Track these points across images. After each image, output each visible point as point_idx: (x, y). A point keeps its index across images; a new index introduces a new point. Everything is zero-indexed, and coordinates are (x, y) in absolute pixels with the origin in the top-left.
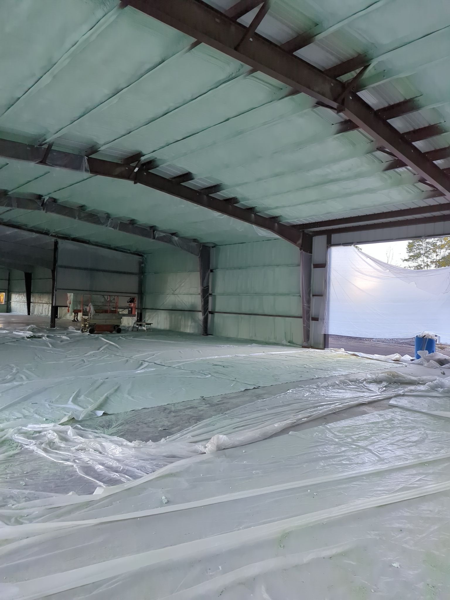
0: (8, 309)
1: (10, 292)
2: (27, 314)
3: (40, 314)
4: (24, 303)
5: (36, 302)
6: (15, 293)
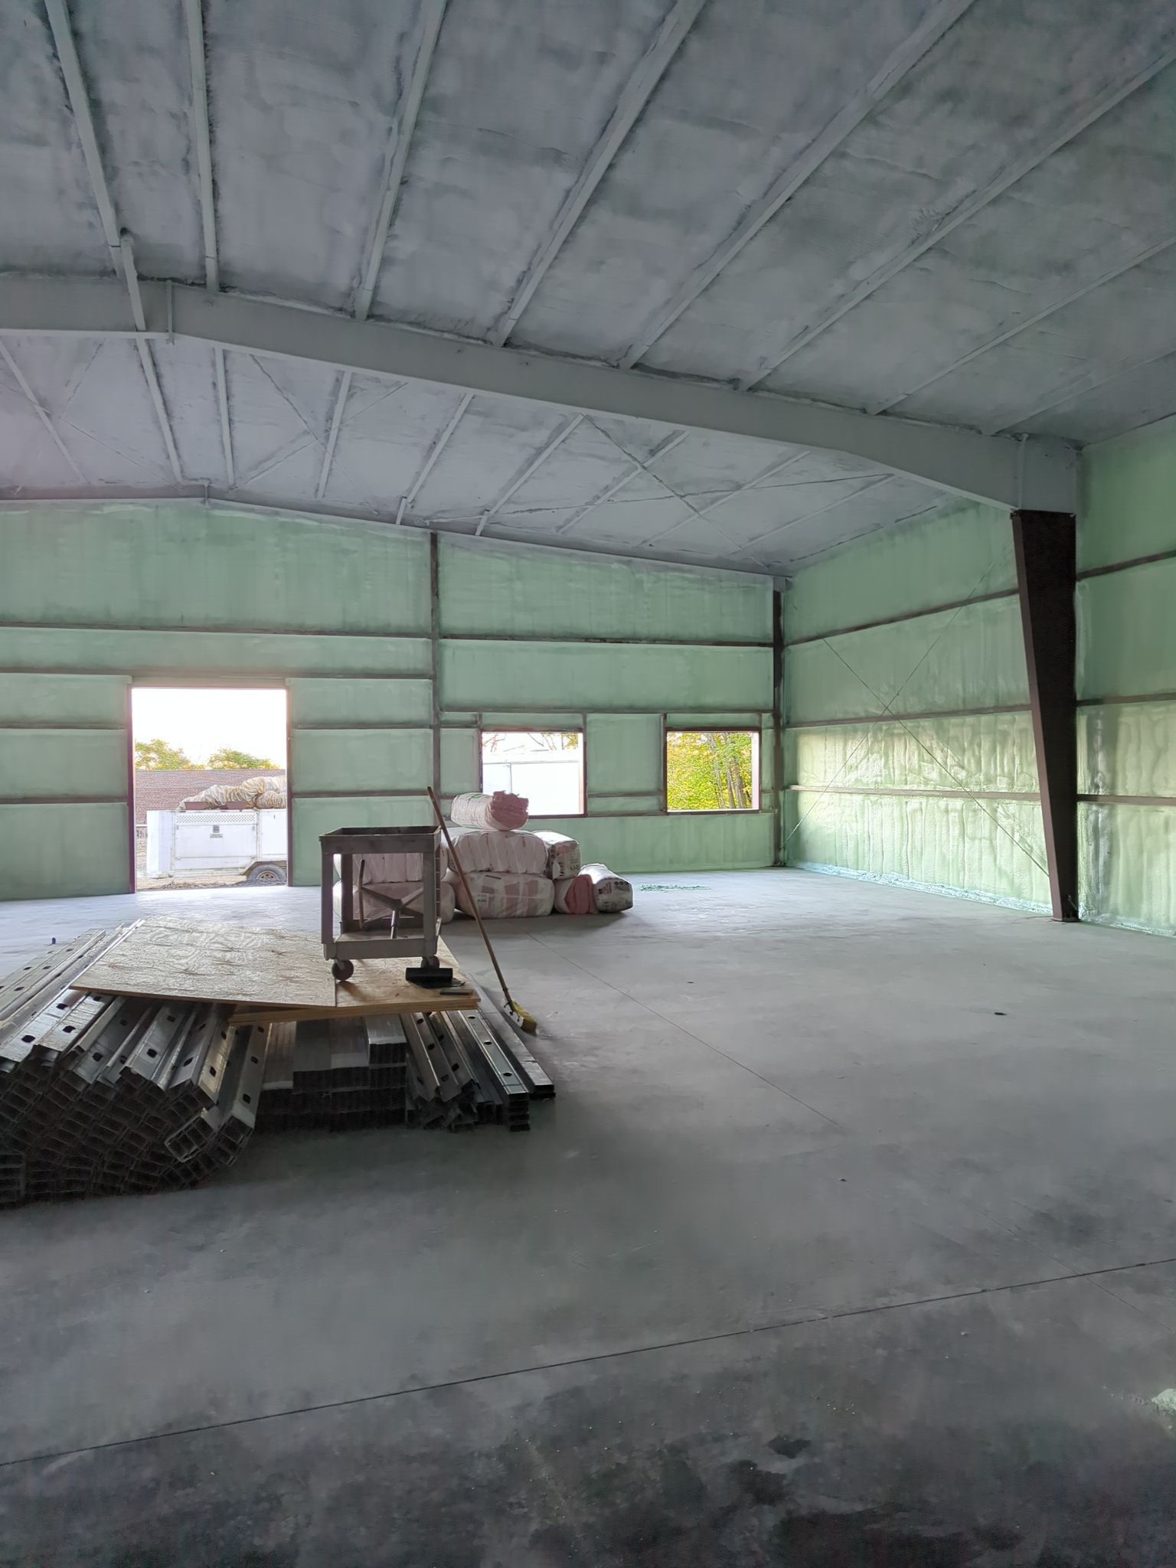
0: (784, 848)
1: (789, 724)
2: (1038, 905)
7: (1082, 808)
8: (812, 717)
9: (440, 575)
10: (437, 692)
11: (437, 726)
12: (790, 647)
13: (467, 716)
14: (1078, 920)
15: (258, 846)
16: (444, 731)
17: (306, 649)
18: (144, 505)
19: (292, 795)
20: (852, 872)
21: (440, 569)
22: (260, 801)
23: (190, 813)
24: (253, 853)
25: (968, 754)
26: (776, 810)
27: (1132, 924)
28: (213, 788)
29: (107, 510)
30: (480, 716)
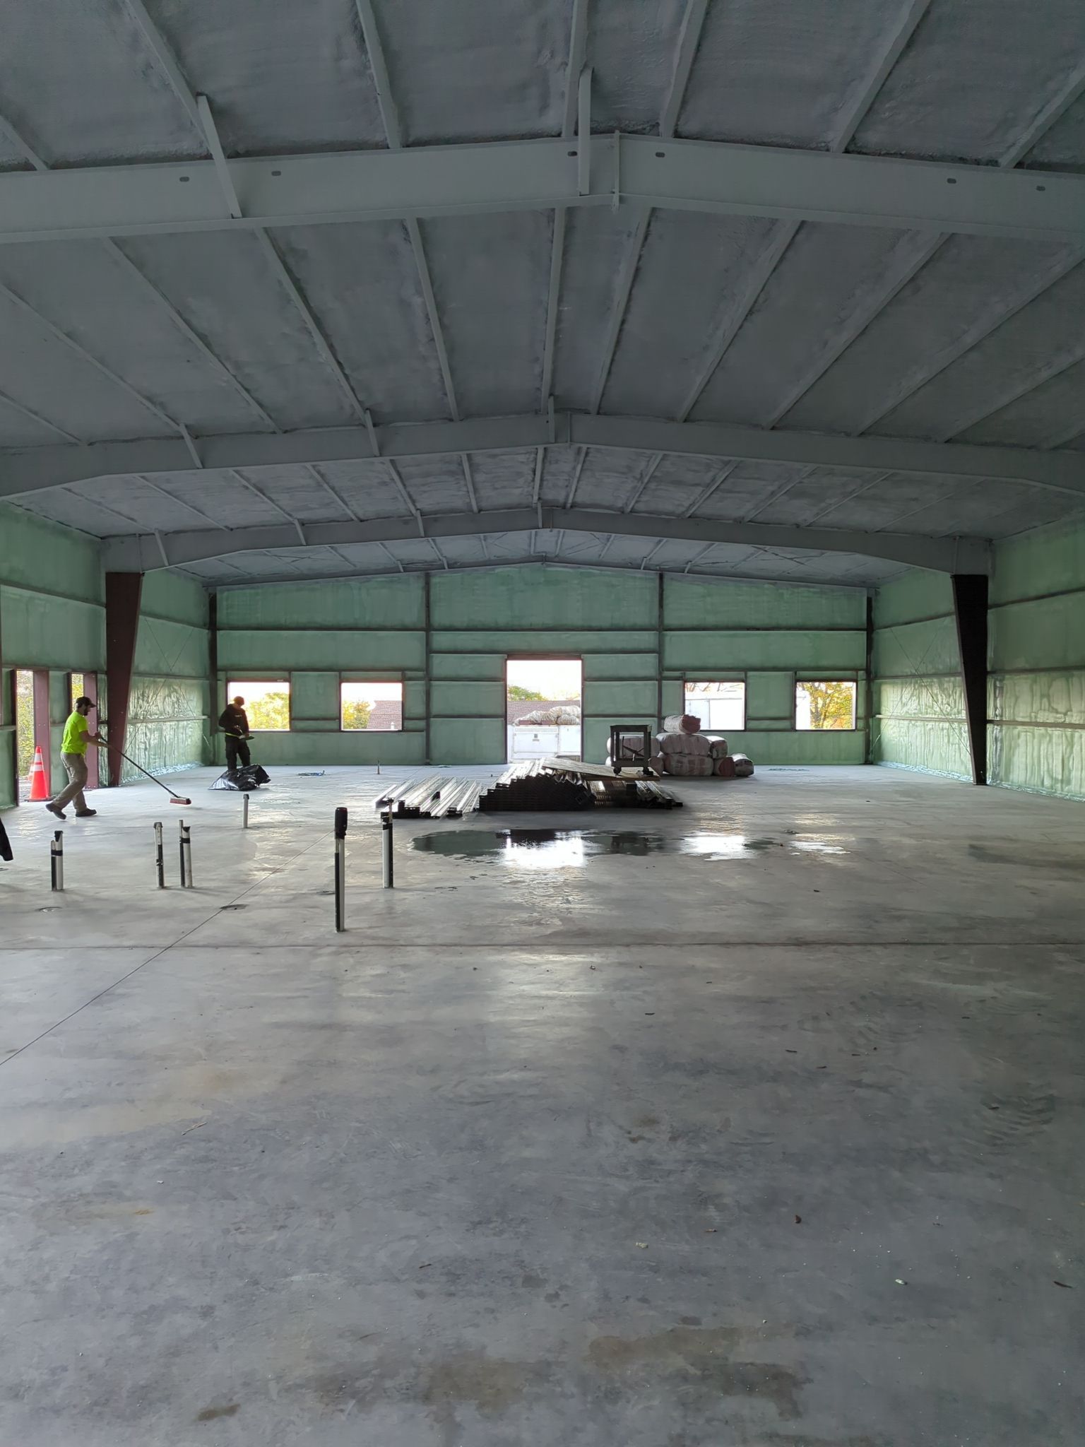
0: (872, 754)
1: (876, 677)
2: (970, 777)
3: (1047, 782)
4: (946, 725)
5: (1020, 719)
6: (899, 681)
7: (989, 727)
8: (888, 673)
9: (664, 596)
10: (661, 660)
11: (660, 679)
12: (878, 631)
13: (677, 674)
14: (986, 785)
15: (559, 747)
16: (664, 682)
17: (591, 639)
18: (514, 567)
19: (583, 716)
20: (904, 766)
21: (664, 592)
22: (559, 722)
23: (522, 727)
24: (556, 750)
25: (952, 698)
26: (867, 730)
27: (1005, 785)
28: (534, 712)
29: (497, 571)
30: (685, 674)
